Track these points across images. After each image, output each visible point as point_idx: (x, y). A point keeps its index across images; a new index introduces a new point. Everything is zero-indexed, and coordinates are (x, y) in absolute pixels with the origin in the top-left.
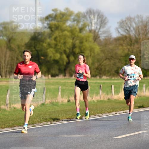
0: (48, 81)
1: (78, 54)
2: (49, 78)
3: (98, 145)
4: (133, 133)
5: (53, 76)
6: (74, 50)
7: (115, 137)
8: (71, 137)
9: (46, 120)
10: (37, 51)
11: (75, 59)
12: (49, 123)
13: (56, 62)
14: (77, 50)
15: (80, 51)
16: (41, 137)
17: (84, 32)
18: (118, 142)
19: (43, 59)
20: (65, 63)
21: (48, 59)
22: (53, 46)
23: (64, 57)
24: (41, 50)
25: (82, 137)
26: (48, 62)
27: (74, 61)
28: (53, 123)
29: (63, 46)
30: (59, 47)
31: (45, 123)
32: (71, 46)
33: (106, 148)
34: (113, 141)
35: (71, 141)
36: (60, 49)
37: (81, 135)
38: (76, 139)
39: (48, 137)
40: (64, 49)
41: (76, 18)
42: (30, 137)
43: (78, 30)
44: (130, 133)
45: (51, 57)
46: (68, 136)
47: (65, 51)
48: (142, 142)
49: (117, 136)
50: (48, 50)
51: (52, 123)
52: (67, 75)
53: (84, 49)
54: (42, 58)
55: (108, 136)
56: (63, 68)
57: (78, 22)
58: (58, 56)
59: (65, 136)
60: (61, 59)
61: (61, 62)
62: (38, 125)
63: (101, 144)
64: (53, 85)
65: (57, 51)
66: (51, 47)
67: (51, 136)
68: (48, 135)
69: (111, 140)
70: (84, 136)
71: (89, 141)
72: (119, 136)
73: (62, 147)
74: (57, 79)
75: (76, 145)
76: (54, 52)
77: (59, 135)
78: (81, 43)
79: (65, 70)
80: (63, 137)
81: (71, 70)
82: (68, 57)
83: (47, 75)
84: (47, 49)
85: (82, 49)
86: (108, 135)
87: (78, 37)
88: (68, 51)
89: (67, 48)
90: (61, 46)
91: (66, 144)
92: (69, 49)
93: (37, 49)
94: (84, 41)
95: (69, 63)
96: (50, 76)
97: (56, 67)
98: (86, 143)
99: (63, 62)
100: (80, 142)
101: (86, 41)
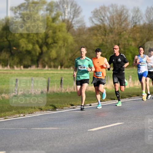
0: (20, 72)
1: (51, 44)
2: (21, 69)
3: (72, 137)
4: (107, 125)
5: (26, 67)
6: (47, 40)
7: (90, 129)
8: (44, 130)
9: (19, 112)
10: (9, 41)
11: (48, 49)
12: (22, 115)
13: (29, 52)
14: (50, 41)
15: (53, 42)
16: (14, 129)
17: (57, 22)
18: (93, 135)
19: (15, 50)
20: (38, 54)
21: (21, 49)
22: (25, 36)
23: (37, 47)
24: (13, 41)
25: (56, 129)
26: (21, 52)
27: (47, 52)
28: (26, 115)
29: (35, 36)
30: (31, 37)
31: (18, 115)
32: (44, 36)
33: (80, 141)
34: (88, 134)
35: (45, 134)
36: (32, 39)
37: (55, 127)
38: (50, 132)
39: (21, 129)
40: (37, 39)
41: (49, 8)
42: (2, 129)
43: (51, 19)
44: (105, 125)
45: (23, 48)
46: (42, 129)
47: (37, 41)
48: (117, 135)
49: (92, 129)
50: (21, 41)
51: (24, 116)
52: (40, 66)
53: (57, 40)
54: (14, 48)
55: (83, 129)
56: (35, 58)
57: (51, 11)
58: (30, 47)
59: (38, 129)
60: (34, 49)
61: (33, 52)
62: (10, 117)
63: (75, 137)
64: (25, 76)
65: (29, 42)
66: (24, 37)
67: (24, 129)
68: (21, 128)
69: (86, 132)
70: (58, 128)
71: (63, 134)
72: (93, 128)
73: (35, 139)
74: (30, 70)
75: (50, 138)
76: (26, 42)
77: (32, 128)
78: (54, 32)
79: (38, 61)
80: (36, 130)
81: (44, 60)
82: (41, 47)
83: (19, 65)
84: (19, 39)
85: (55, 39)
86: (83, 127)
87: (51, 26)
88: (40, 41)
89: (40, 38)
90: (33, 36)
91: (40, 137)
92: (42, 39)
93: (9, 39)
94: (57, 31)
95: (41, 54)
96: (22, 67)
97: (29, 58)
98: (60, 136)
99: (36, 53)
100: (54, 135)
101: (59, 31)
